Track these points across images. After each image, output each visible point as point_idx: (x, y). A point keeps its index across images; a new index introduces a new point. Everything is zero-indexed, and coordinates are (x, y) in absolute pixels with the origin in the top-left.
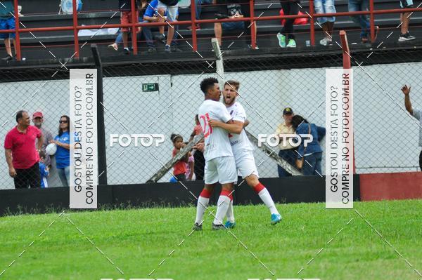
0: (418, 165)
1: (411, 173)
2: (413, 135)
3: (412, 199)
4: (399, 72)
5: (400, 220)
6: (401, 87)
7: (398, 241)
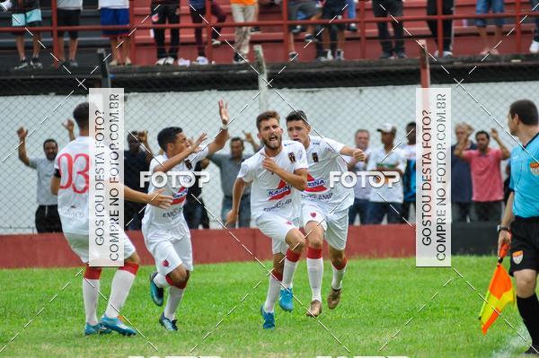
0: (34, 225)
1: (25, 236)
2: (28, 187)
3: (26, 267)
4: (12, 107)
5: (11, 295)
6: (17, 129)
7: (7, 321)
